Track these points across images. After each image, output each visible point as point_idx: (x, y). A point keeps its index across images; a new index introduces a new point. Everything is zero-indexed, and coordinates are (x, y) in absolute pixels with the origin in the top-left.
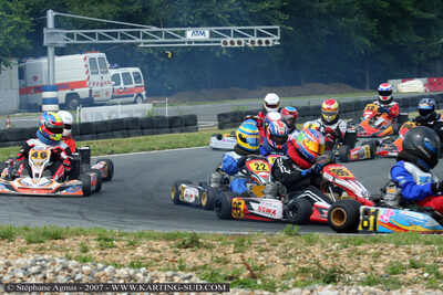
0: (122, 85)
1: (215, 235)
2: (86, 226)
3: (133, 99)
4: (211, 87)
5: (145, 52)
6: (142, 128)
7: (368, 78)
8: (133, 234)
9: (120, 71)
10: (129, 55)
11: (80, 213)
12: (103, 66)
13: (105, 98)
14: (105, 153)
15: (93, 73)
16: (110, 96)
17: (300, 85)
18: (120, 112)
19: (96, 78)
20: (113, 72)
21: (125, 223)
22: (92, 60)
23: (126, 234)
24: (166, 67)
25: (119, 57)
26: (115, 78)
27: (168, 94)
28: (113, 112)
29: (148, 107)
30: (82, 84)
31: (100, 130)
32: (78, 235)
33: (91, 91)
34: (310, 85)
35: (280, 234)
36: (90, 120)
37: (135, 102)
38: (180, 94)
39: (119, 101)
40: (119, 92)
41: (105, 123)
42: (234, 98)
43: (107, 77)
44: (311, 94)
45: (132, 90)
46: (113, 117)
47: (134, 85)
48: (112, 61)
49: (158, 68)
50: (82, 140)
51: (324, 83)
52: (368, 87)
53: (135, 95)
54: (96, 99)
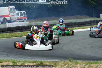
0: (20, 16)
1: (48, 61)
2: (9, 59)
3: (23, 20)
4: (47, 17)
5: (27, 6)
6: (26, 29)
7: (94, 13)
8: (23, 61)
9: (19, 12)
10: (22, 7)
11: (7, 55)
12: (14, 10)
13: (15, 20)
14: (15, 37)
15: (11, 12)
17: (73, 16)
18: (19, 24)
19: (12, 14)
20: (17, 12)
21: (20, 58)
22: (11, 9)
23: (21, 61)
24: (33, 11)
25: (19, 8)
26: (18, 14)
27: (34, 19)
28: (17, 24)
29: (28, 23)
30: (8, 16)
31: (13, 29)
32: (6, 62)
33: (10, 18)
34: (76, 16)
35: (67, 61)
36: (10, 27)
37: (24, 21)
38: (37, 19)
39: (19, 21)
40: (19, 18)
41: (15, 28)
42: (54, 20)
43: (15, 14)
44: (77, 18)
45: (23, 18)
46: (17, 26)
47: (23, 16)
48: (17, 9)
49: (31, 11)
50: (8, 33)
51: (81, 15)
52: (94, 16)
53: (24, 19)
54: (12, 20)
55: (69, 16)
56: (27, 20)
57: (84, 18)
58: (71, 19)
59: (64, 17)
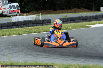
0: (12, 9)
3: (16, 14)
4: (42, 10)
7: (93, 6)
15: (3, 5)
16: (9, 13)
17: (71, 9)
26: (10, 7)
33: (2, 11)
34: (74, 9)
38: (31, 12)
40: (11, 12)
47: (16, 9)
51: (79, 9)
52: (93, 10)
53: (17, 12)
54: (4, 14)
55: (67, 9)
56: (20, 13)
58: (69, 13)
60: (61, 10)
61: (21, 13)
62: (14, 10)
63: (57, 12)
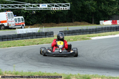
3: (21, 26)
4: (45, 23)
5: (25, 12)
7: (93, 20)
9: (17, 17)
12: (12, 16)
13: (12, 26)
15: (9, 18)
16: (14, 25)
17: (72, 22)
19: (9, 20)
20: (15, 18)
22: (9, 14)
25: (17, 13)
26: (16, 20)
33: (8, 24)
34: (75, 22)
37: (21, 28)
38: (35, 25)
40: (17, 24)
44: (76, 25)
47: (21, 22)
51: (80, 22)
52: (93, 23)
54: (10, 26)
55: (68, 22)
57: (83, 25)
58: (71, 26)
59: (62, 23)
60: (63, 23)
61: (25, 25)
62: (19, 22)
63: (60, 25)
